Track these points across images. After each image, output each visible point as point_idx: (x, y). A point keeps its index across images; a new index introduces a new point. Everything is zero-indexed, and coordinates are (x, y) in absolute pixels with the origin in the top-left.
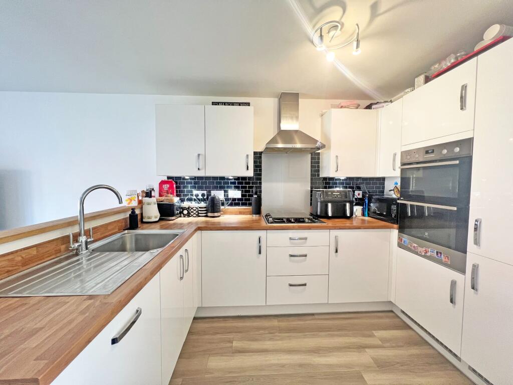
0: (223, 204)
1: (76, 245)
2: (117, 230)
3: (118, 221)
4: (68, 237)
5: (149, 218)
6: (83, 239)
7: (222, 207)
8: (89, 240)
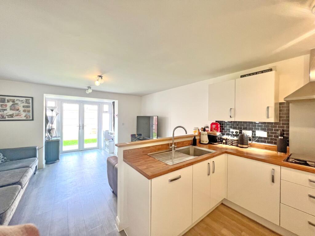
0: (250, 140)
1: (171, 147)
2: (187, 145)
3: (188, 141)
4: (169, 144)
5: (203, 141)
6: (173, 145)
7: (249, 142)
8: (175, 146)
